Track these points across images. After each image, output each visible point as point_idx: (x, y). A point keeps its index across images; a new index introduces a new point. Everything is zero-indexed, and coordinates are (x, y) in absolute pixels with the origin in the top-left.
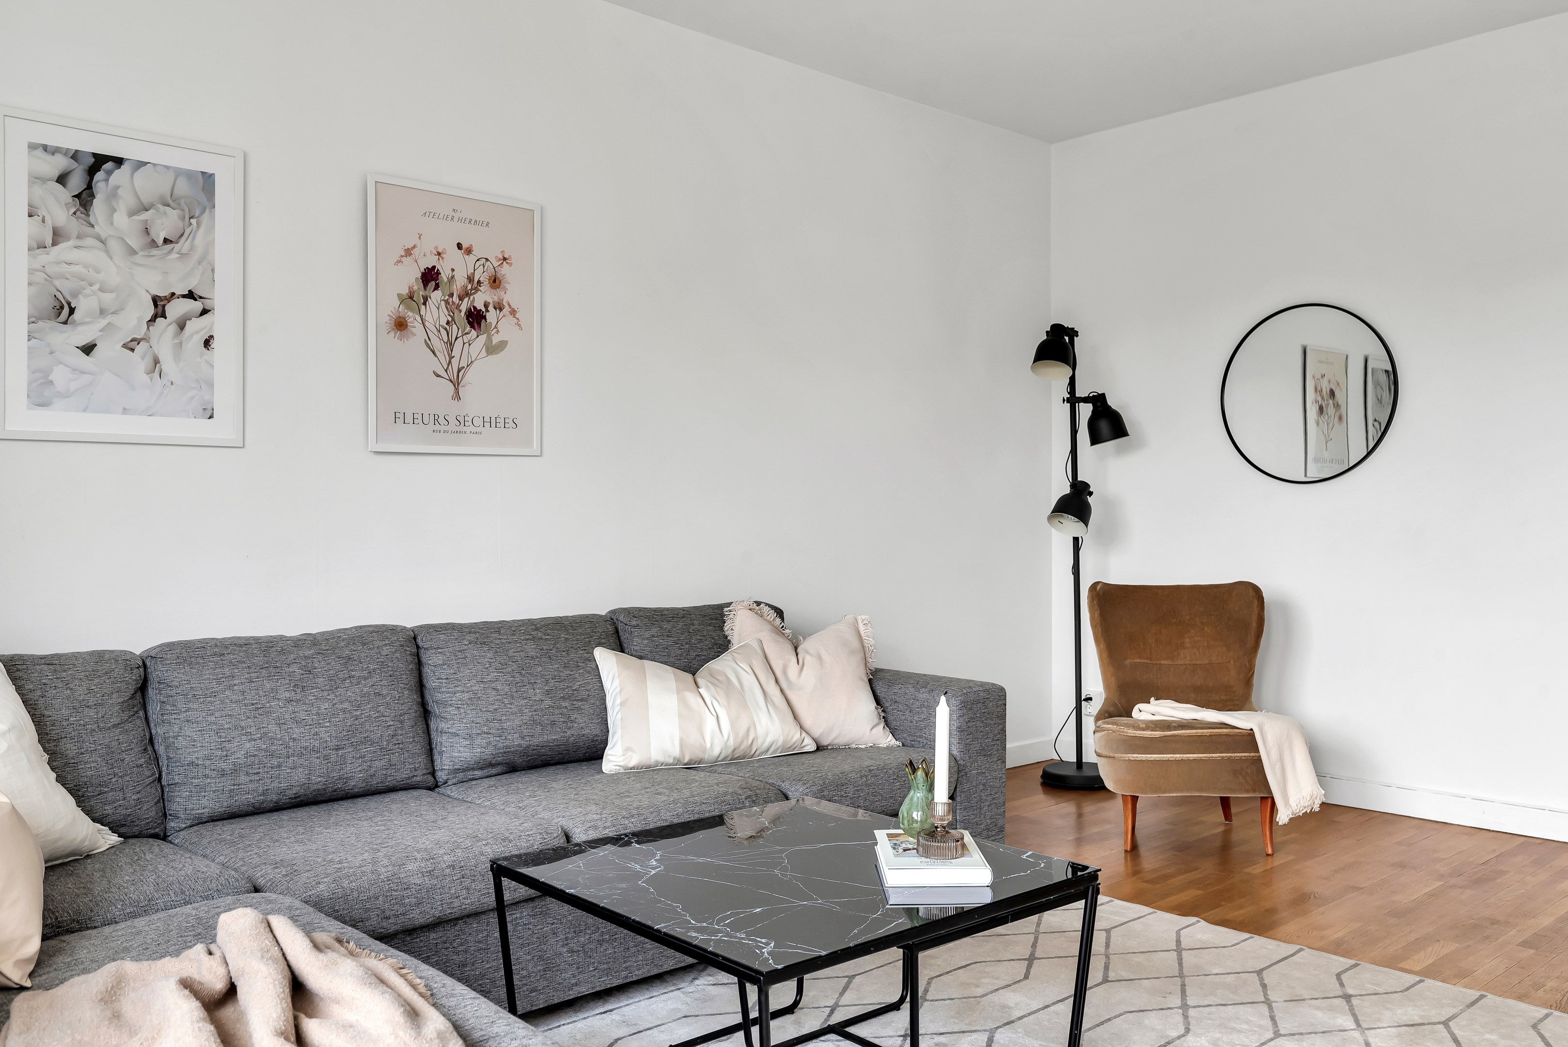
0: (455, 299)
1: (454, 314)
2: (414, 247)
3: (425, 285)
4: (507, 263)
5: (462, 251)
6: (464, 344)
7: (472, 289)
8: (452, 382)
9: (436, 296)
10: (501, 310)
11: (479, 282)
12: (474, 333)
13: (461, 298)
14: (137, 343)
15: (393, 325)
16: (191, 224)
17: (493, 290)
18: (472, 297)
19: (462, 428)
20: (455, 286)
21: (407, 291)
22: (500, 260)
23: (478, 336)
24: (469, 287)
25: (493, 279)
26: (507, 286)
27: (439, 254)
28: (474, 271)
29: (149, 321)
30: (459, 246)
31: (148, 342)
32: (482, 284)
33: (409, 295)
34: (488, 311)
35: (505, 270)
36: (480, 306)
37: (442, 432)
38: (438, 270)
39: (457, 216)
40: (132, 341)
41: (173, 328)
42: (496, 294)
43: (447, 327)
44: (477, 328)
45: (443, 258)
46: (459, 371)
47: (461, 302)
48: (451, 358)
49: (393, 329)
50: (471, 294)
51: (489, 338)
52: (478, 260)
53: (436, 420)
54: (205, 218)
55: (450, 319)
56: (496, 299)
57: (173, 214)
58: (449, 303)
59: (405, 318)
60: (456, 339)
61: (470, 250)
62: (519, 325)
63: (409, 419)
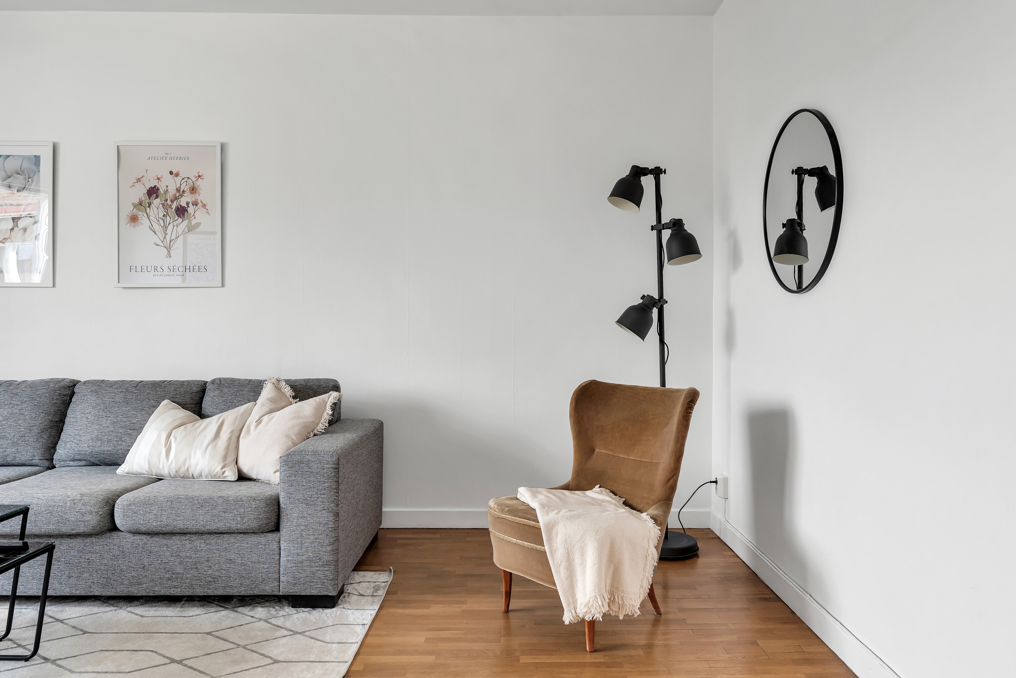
0: (169, 202)
1: (168, 210)
2: (143, 177)
3: (150, 197)
4: (201, 178)
5: (173, 175)
6: (174, 226)
7: (179, 196)
8: (166, 248)
9: (157, 202)
10: (196, 205)
11: (184, 191)
12: (180, 220)
13: (172, 201)
14: (6, 240)
15: (130, 220)
16: (29, 181)
17: (192, 195)
18: (179, 200)
19: (171, 273)
20: (168, 195)
21: (138, 201)
22: (196, 177)
23: (182, 221)
24: (178, 194)
25: (192, 188)
26: (201, 191)
27: (158, 179)
28: (181, 185)
29: (11, 229)
30: (171, 173)
31: (11, 239)
32: (185, 192)
33: (139, 203)
34: (189, 207)
35: (200, 182)
36: (184, 204)
37: (159, 275)
38: (158, 187)
39: (168, 156)
40: (4, 239)
41: (22, 231)
42: (194, 197)
43: (164, 218)
44: (182, 217)
45: (161, 181)
46: (170, 242)
47: (172, 203)
48: (166, 234)
49: (129, 222)
50: (179, 198)
51: (190, 222)
52: (183, 179)
53: (156, 269)
54: (35, 177)
55: (165, 213)
56: (193, 199)
57: (21, 177)
58: (165, 205)
59: (137, 216)
60: (169, 224)
61: (178, 174)
62: (208, 213)
63: (139, 269)
